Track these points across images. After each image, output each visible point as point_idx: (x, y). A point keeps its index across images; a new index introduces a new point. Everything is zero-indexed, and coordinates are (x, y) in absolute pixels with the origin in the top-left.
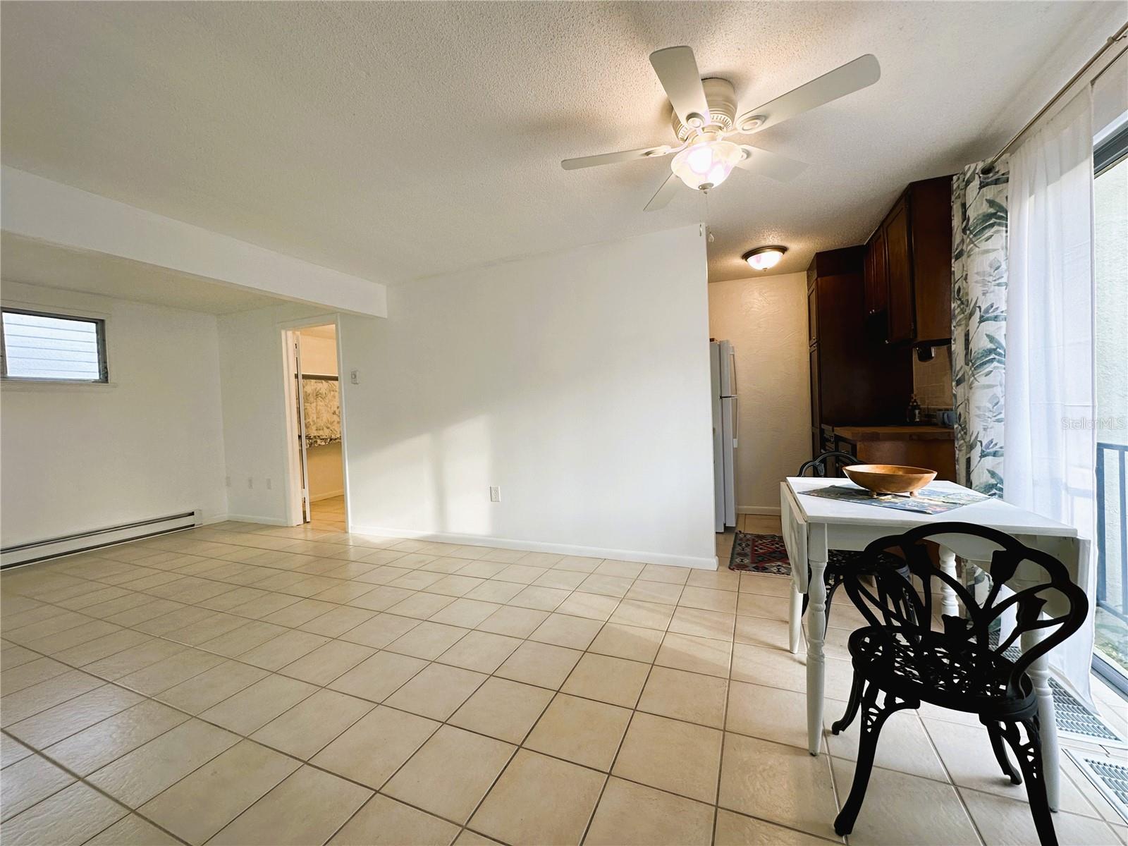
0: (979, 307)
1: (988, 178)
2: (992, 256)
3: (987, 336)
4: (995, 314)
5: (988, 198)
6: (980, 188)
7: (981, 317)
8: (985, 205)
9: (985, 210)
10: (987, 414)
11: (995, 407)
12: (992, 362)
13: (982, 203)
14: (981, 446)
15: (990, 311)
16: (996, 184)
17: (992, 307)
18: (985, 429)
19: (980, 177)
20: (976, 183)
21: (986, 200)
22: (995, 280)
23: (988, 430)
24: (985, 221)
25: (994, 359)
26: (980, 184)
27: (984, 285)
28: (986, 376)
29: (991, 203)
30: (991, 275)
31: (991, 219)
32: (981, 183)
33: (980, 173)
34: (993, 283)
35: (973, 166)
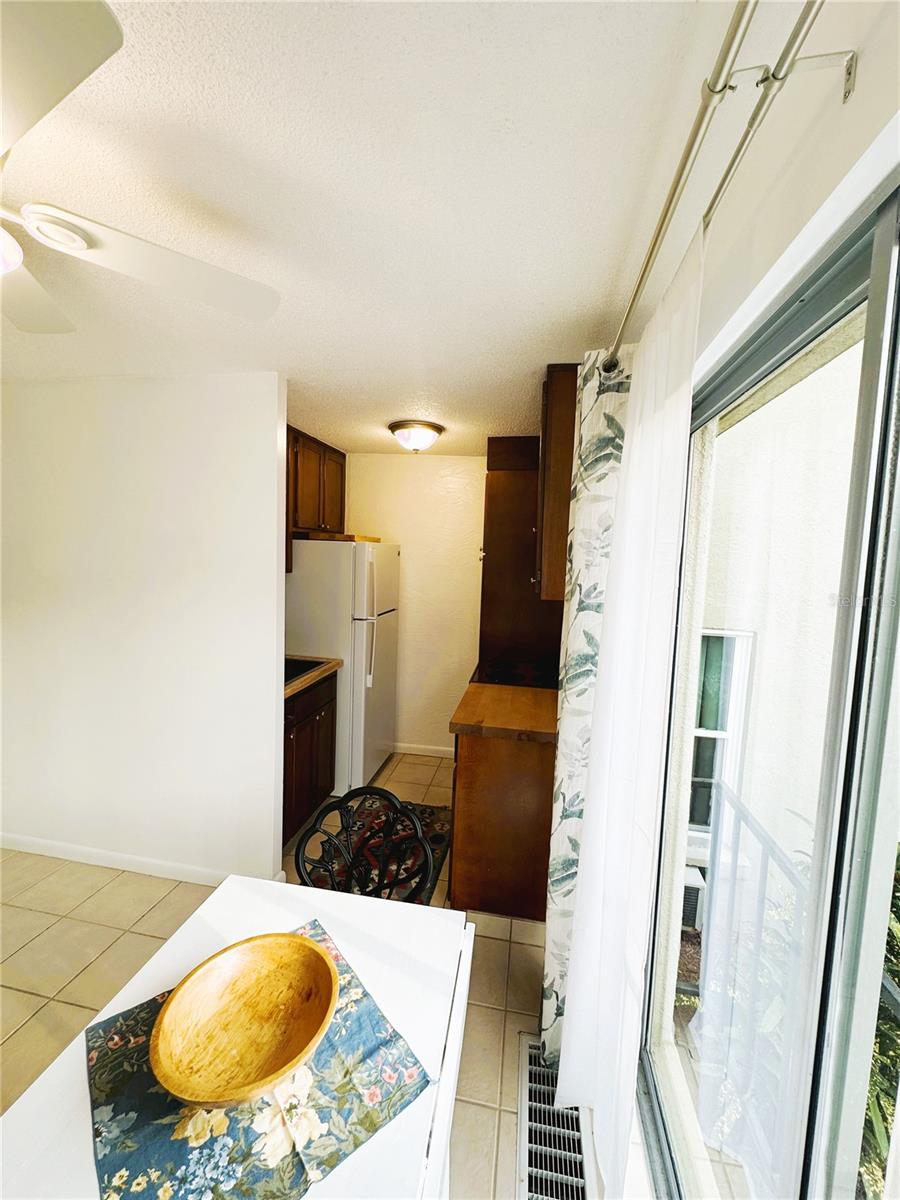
0: (580, 586)
1: (609, 378)
2: (603, 507)
3: (586, 634)
4: (598, 601)
5: (607, 412)
6: (599, 394)
7: (581, 602)
8: (603, 422)
9: (602, 429)
10: (575, 755)
11: (586, 745)
12: (588, 675)
13: (599, 419)
14: (564, 801)
15: (593, 596)
16: (617, 391)
17: (595, 589)
18: (570, 777)
19: (600, 374)
20: (594, 383)
21: (605, 414)
22: (603, 547)
23: (574, 778)
24: (599, 448)
25: (591, 671)
26: (599, 387)
27: (589, 553)
28: (578, 695)
29: (610, 421)
30: (598, 538)
31: (607, 446)
32: (601, 384)
33: (601, 368)
34: (600, 550)
35: (594, 354)
